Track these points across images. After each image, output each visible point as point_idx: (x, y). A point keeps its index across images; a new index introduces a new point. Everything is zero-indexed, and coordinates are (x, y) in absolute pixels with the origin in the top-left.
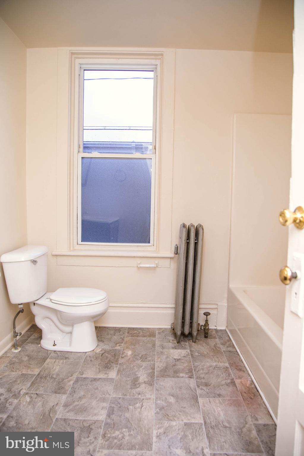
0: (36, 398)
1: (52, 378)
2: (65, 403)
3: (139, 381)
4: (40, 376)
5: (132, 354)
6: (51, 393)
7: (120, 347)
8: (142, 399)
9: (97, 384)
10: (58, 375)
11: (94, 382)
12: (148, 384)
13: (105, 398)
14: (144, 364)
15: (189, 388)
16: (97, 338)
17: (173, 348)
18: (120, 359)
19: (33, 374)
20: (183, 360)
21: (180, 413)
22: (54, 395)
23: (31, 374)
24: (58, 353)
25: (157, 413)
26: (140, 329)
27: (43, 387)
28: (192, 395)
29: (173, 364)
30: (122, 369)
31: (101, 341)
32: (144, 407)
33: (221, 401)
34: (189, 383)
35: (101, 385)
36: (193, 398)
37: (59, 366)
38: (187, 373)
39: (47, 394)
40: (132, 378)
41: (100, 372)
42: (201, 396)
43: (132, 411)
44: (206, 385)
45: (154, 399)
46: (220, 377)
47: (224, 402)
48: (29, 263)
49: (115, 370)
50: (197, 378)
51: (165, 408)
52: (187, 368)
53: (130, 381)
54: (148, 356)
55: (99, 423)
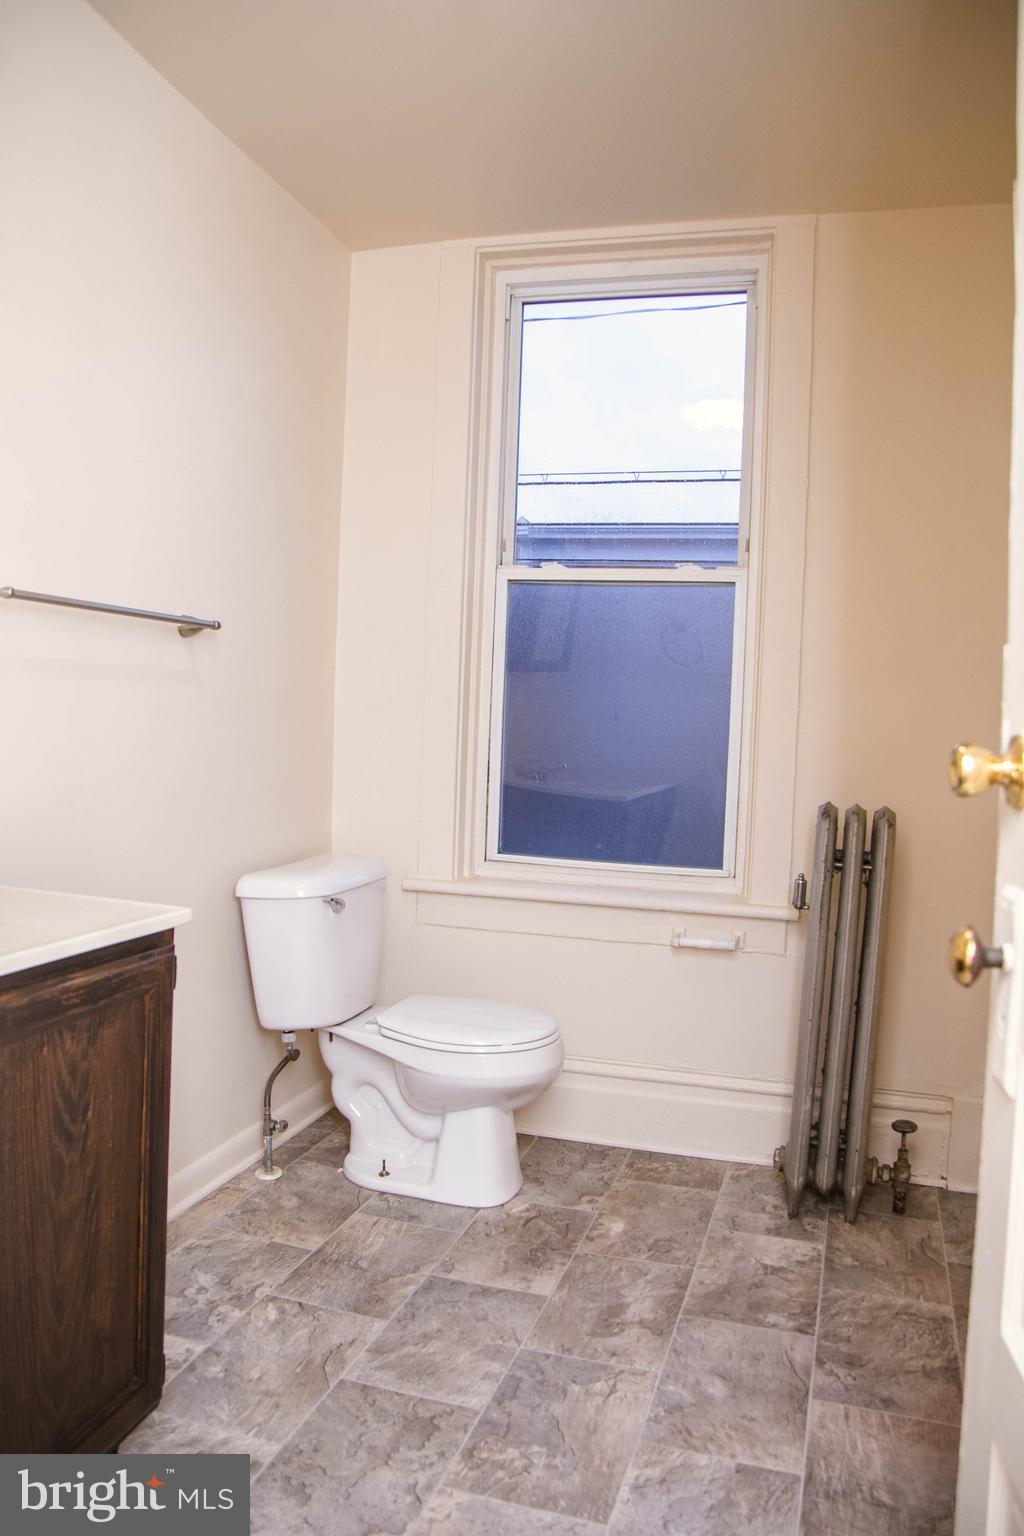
0: (295, 1316)
1: (356, 1267)
2: (375, 1342)
3: (623, 1316)
4: (321, 1258)
5: (625, 1232)
6: (343, 1309)
7: (591, 1205)
8: (617, 1371)
9: (487, 1304)
10: (375, 1261)
11: (479, 1299)
12: (650, 1328)
13: (501, 1349)
14: (655, 1268)
15: (787, 1363)
16: (522, 1169)
17: (769, 1231)
18: (579, 1244)
19: (302, 1249)
20: (793, 1272)
21: (732, 1433)
22: (349, 1317)
23: (296, 1248)
24: (392, 1200)
25: (656, 1420)
26: (675, 1158)
27: (323, 1288)
28: (790, 1384)
29: (756, 1280)
30: (579, 1270)
31: (534, 1181)
32: (617, 1395)
33: (888, 1420)
34: (792, 1349)
35: (500, 1310)
36: (791, 1395)
37: (386, 1236)
38: (794, 1314)
39: (330, 1309)
40: (605, 1305)
41: (505, 1271)
42: (822, 1394)
43: (578, 1400)
44: (851, 1362)
45: (656, 1377)
46: (908, 1345)
47: (899, 1426)
48: (319, 903)
49: (555, 1272)
50: (825, 1336)
51: (686, 1411)
52: (802, 1299)
53: (595, 1313)
54: (676, 1246)
55: (466, 1416)
